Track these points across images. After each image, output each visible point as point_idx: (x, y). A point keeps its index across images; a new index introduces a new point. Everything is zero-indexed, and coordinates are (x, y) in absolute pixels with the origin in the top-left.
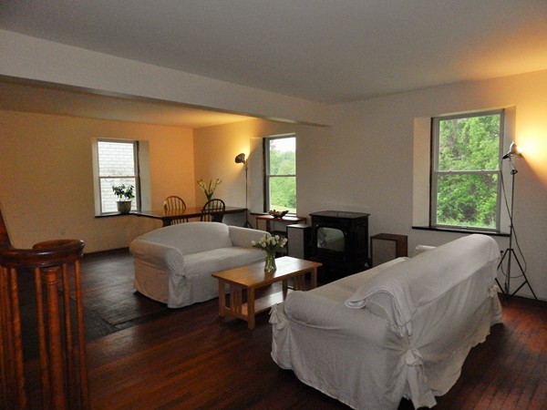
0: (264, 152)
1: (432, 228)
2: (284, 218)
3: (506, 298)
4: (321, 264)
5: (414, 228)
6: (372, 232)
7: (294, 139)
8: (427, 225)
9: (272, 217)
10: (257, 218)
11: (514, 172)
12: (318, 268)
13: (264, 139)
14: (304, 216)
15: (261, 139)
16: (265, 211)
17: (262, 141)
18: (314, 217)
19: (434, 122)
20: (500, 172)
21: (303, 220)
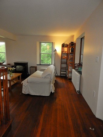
1: (40, 65)
2: (3, 64)
3: (57, 76)
5: (37, 65)
6: (29, 66)
7: (4, 43)
8: (39, 64)
11: (55, 54)
12: (21, 75)
18: (15, 63)
19: (40, 43)
20: (52, 54)
21: (9, 64)
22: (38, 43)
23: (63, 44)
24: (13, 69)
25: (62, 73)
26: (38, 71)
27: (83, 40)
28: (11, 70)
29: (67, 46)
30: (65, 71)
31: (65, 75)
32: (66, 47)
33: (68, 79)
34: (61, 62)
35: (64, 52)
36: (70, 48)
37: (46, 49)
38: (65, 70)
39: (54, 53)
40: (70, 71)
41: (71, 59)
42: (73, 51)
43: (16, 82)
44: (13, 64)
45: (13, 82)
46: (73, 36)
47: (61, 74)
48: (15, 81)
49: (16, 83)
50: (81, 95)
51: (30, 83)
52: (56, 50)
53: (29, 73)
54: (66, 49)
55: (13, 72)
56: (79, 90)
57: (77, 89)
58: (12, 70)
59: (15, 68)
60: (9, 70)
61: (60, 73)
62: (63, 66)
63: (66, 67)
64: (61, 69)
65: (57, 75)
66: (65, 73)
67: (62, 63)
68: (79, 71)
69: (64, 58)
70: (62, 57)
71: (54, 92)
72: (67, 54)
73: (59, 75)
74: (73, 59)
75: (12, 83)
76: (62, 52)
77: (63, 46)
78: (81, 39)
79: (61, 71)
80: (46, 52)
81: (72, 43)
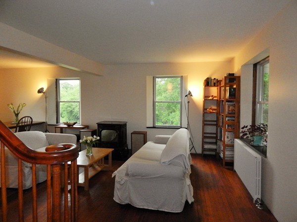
0: (56, 88)
1: (154, 127)
2: (74, 126)
4: (113, 149)
5: (147, 128)
6: (129, 131)
7: (79, 81)
8: (152, 126)
9: (66, 126)
10: (56, 127)
11: (188, 102)
12: (112, 152)
13: (56, 80)
14: (87, 125)
15: (55, 79)
16: (57, 123)
17: (55, 81)
18: (99, 125)
19: (154, 79)
20: (181, 102)
21: (87, 127)
22: (149, 80)
23: (208, 79)
24: (94, 140)
25: (206, 146)
26: (150, 144)
27: (258, 67)
28: (89, 142)
29: (217, 83)
30: (216, 143)
31: (214, 153)
32: (215, 86)
33: (224, 163)
34: (204, 121)
35: (211, 98)
36: (225, 87)
37: (166, 90)
38: (214, 140)
39: (186, 100)
40: (229, 143)
41: (229, 113)
42: (235, 95)
43: (99, 169)
44: (96, 127)
45: (94, 168)
46: (230, 61)
47: (204, 149)
48: (97, 167)
49: (101, 171)
50: (269, 212)
51: (133, 176)
52: (190, 93)
53: (130, 147)
54: (214, 91)
55: (94, 146)
56: (260, 198)
57: (256, 195)
58: (91, 141)
59: (98, 138)
60: (86, 141)
61: (203, 147)
62: (207, 132)
63: (216, 134)
64: (204, 137)
65: (194, 152)
66: (214, 147)
67: (205, 123)
68: (255, 144)
69: (211, 113)
70: (205, 109)
71: (193, 200)
72: (219, 103)
73: (199, 151)
74: (235, 114)
75: (91, 173)
76: (206, 97)
77: (208, 83)
78: (255, 65)
79: (204, 143)
80: (165, 97)
81: (232, 77)
